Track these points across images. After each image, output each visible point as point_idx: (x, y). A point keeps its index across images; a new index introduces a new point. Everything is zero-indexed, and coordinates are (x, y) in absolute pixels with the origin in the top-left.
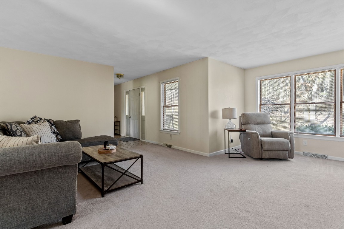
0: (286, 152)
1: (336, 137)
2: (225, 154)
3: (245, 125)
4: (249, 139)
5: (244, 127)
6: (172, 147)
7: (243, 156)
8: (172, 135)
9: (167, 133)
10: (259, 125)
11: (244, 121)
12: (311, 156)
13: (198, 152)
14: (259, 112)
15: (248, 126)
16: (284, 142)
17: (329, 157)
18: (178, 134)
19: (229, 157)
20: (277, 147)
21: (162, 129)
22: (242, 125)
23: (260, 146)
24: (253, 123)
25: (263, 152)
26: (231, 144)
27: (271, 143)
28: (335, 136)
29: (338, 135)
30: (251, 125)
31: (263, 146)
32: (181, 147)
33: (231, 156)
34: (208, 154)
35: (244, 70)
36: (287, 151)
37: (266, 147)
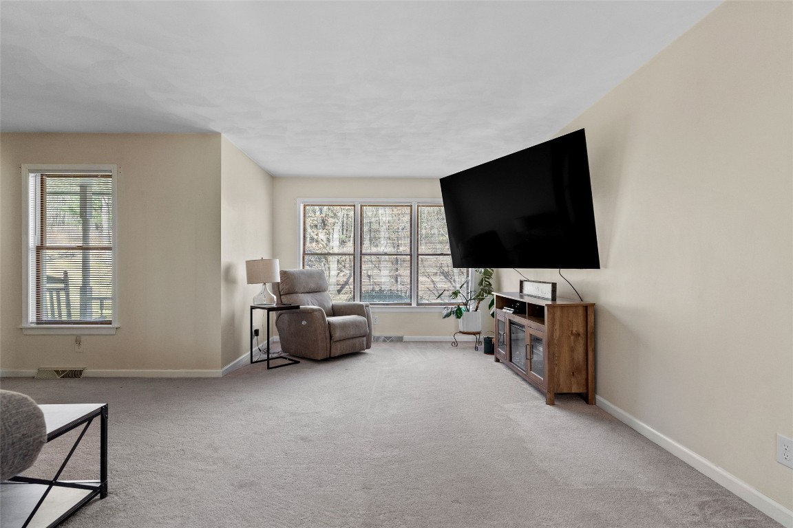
0: (361, 339)
1: (413, 305)
2: (252, 362)
3: (288, 296)
4: (304, 323)
5: (285, 300)
6: (86, 373)
7: (289, 360)
8: (83, 338)
9: (51, 332)
10: (311, 295)
11: (287, 287)
12: (384, 341)
13: (187, 371)
14: (301, 268)
15: (294, 296)
16: (360, 322)
17: (406, 338)
18: (113, 332)
19: (269, 368)
20: (352, 332)
21: (31, 323)
22: (282, 297)
23: (328, 334)
24: (302, 290)
25: (333, 344)
26: (255, 338)
27: (344, 326)
28: (411, 305)
29: (414, 305)
30: (300, 295)
31: (332, 333)
32: (127, 368)
33: (272, 363)
34: (218, 372)
35: (273, 179)
36: (364, 336)
37: (338, 334)
